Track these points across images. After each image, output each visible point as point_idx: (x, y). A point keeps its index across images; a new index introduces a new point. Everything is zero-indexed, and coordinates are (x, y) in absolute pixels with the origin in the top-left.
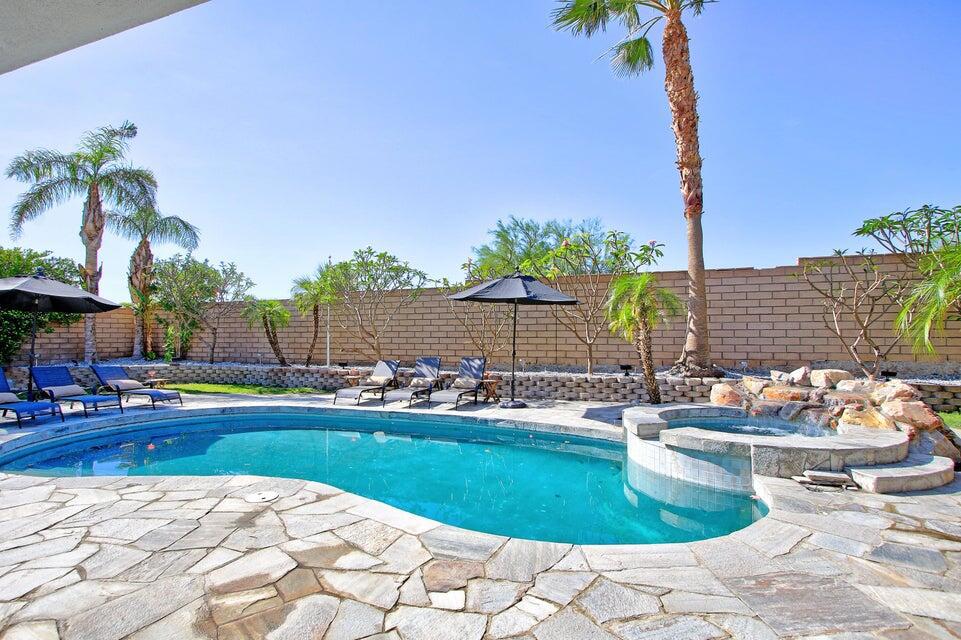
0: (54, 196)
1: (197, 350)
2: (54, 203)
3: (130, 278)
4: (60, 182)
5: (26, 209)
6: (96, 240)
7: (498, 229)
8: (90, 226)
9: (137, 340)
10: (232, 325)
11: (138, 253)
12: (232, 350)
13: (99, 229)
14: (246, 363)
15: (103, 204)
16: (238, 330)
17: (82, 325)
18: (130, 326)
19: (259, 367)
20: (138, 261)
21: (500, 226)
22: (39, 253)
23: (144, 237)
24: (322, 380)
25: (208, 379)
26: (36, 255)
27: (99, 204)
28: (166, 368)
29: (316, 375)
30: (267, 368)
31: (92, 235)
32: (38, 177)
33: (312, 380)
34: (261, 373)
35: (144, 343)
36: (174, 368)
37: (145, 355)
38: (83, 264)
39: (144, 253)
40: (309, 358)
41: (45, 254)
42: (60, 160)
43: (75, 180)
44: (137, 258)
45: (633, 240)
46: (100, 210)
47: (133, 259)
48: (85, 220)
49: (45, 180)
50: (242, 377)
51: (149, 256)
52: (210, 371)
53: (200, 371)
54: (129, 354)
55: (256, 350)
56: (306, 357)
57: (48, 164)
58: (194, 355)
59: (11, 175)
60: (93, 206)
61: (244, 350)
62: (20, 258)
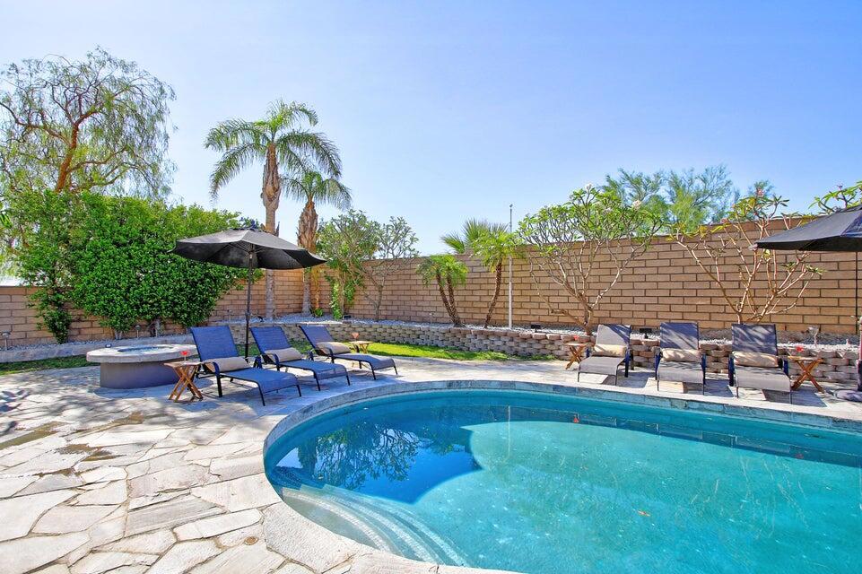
0: (239, 162)
1: (359, 307)
2: (241, 168)
3: (299, 238)
4: (244, 148)
5: (220, 177)
6: (274, 203)
7: (607, 184)
8: (270, 187)
9: (306, 297)
10: (395, 283)
11: (305, 214)
12: (396, 308)
13: (277, 190)
14: (410, 321)
15: (279, 166)
16: (401, 288)
17: (264, 283)
18: (299, 284)
19: (434, 328)
20: (306, 221)
21: (609, 180)
22: (233, 213)
23: (310, 197)
24: (512, 344)
25: (378, 338)
26: (230, 216)
27: (276, 167)
28: (339, 326)
29: (503, 338)
30: (443, 328)
31: (271, 198)
32: (227, 146)
33: (500, 343)
34: (437, 334)
35: (311, 300)
36: (346, 326)
37: (312, 311)
38: (265, 224)
39: (310, 212)
40: (489, 318)
41: (236, 215)
42: (245, 128)
43: (256, 146)
44: (305, 218)
45: (771, 187)
46: (277, 173)
47: (302, 220)
48: (265, 183)
49: (233, 147)
50: (415, 337)
51: (315, 216)
52: (381, 330)
53: (370, 330)
54: (299, 311)
55: (420, 309)
56: (485, 317)
57: (235, 133)
58: (356, 312)
59: (207, 146)
60: (271, 168)
61: (408, 308)
62: (218, 219)
